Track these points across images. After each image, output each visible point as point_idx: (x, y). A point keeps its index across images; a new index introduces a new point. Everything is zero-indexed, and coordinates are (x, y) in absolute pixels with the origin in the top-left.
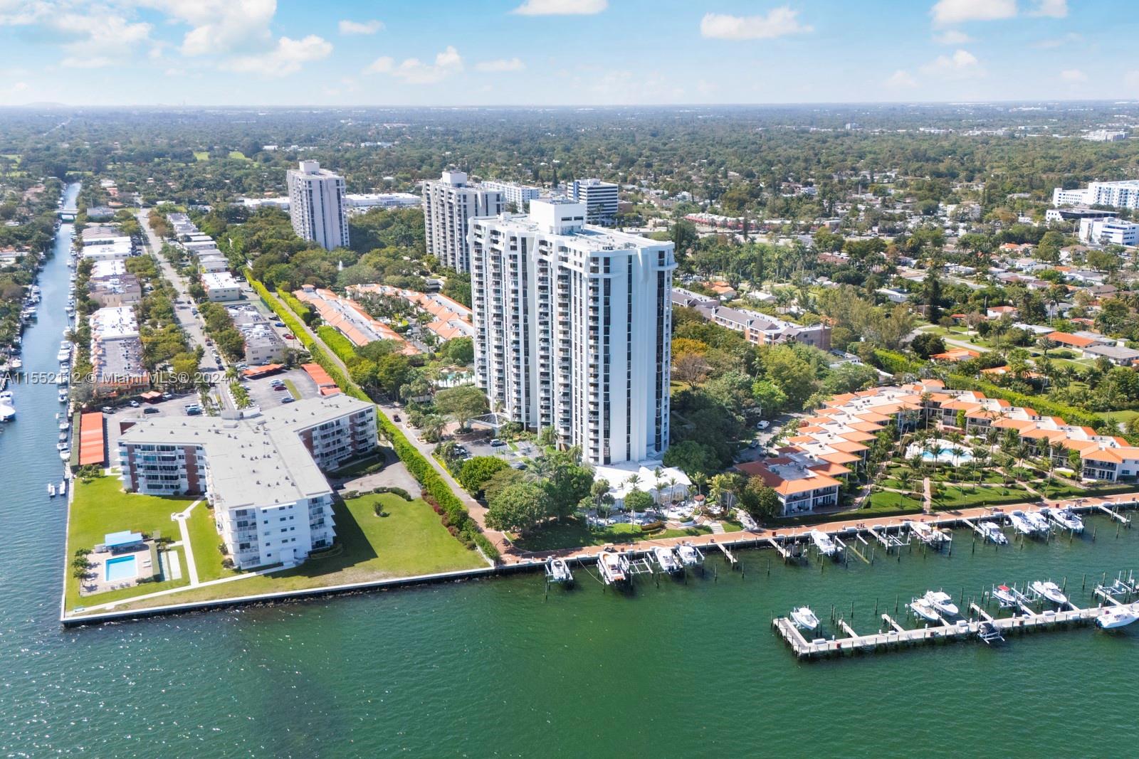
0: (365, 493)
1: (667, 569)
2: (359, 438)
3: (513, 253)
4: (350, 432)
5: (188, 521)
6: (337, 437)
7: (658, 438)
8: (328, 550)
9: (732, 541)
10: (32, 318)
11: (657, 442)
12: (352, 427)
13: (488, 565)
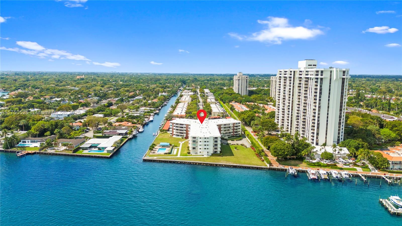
0: (233, 144)
1: (335, 177)
2: (235, 131)
3: (290, 76)
4: (232, 128)
5: (183, 144)
6: (228, 129)
7: (338, 140)
8: (217, 154)
9: (366, 174)
10: (166, 105)
11: (338, 141)
12: (234, 127)
13: (266, 166)
